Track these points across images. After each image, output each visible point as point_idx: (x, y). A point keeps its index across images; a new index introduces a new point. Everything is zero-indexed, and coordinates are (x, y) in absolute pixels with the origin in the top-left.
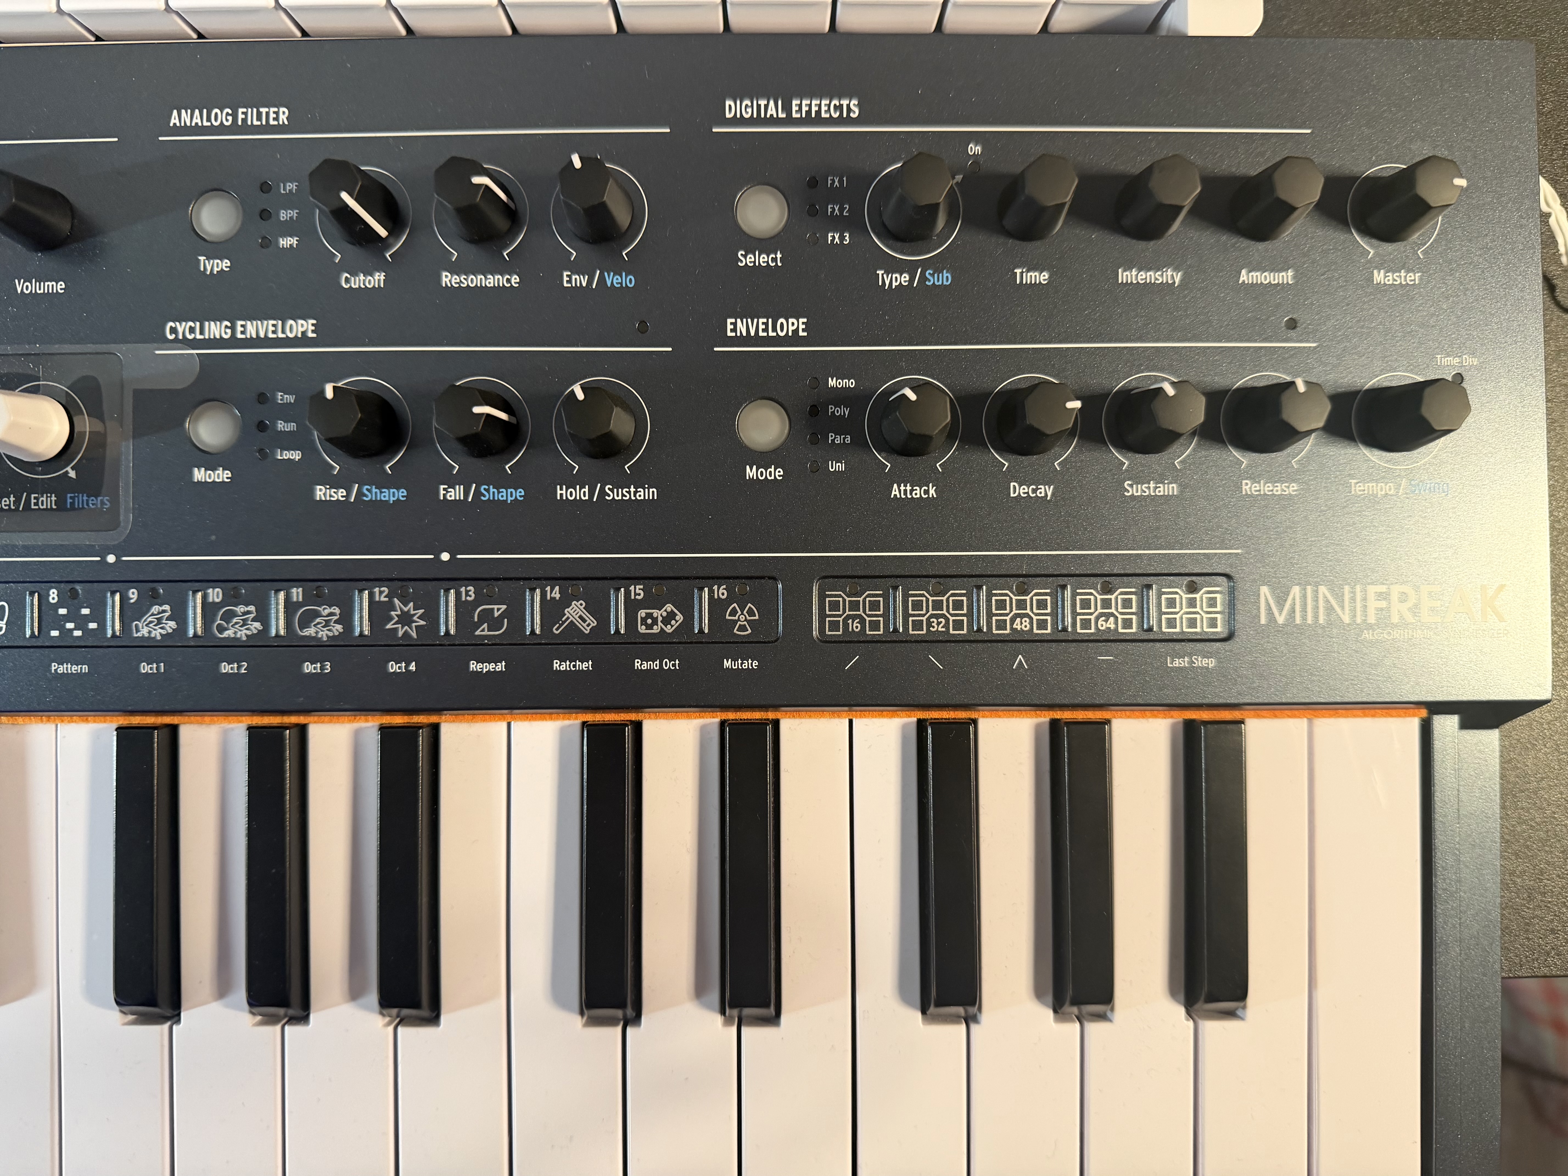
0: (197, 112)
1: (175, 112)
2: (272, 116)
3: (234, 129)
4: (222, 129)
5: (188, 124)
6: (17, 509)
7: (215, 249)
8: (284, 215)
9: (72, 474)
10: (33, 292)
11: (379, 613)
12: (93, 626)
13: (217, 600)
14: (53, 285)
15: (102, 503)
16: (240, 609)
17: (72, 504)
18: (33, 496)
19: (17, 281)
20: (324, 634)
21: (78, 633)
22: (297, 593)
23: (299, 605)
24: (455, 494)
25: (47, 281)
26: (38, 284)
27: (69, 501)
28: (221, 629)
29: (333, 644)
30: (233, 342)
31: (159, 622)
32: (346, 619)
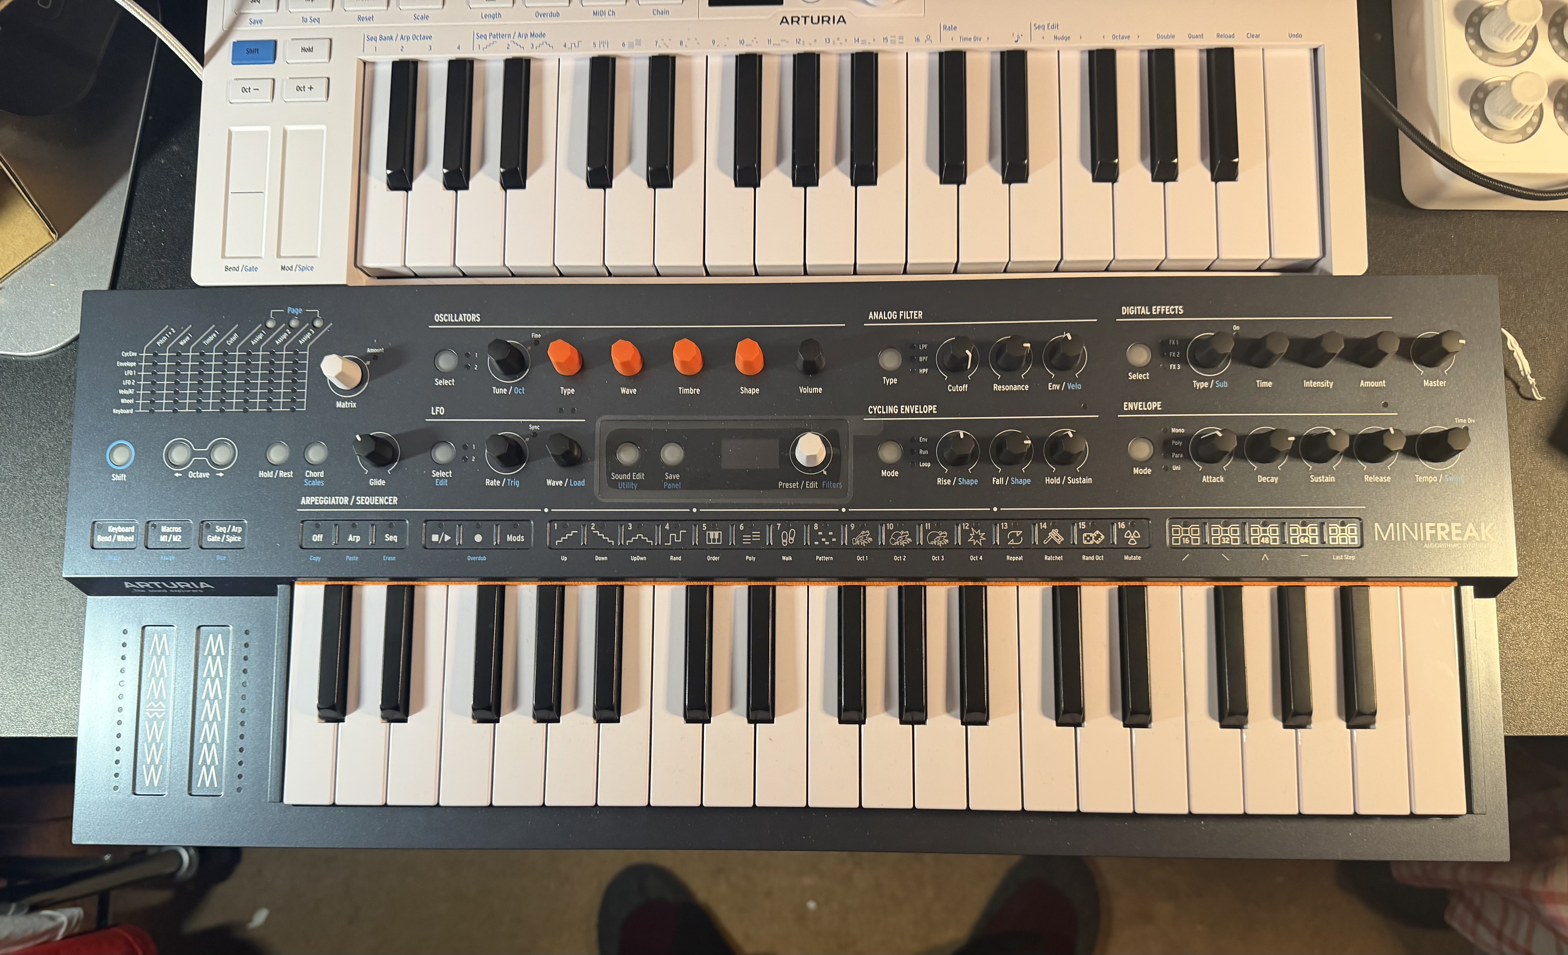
0: (881, 313)
1: (871, 313)
2: (915, 315)
3: (898, 320)
4: (892, 321)
5: (877, 318)
6: (800, 488)
7: (890, 374)
8: (921, 359)
9: (825, 473)
10: (808, 392)
11: (966, 534)
12: (834, 540)
13: (892, 529)
14: (817, 390)
15: (839, 485)
16: (902, 532)
17: (825, 486)
18: (807, 482)
19: (800, 388)
20: (940, 544)
21: (827, 543)
22: (928, 525)
23: (929, 531)
24: (999, 481)
25: (814, 388)
26: (810, 389)
27: (823, 485)
28: (893, 541)
29: (944, 548)
30: (899, 415)
31: (865, 538)
32: (951, 537)
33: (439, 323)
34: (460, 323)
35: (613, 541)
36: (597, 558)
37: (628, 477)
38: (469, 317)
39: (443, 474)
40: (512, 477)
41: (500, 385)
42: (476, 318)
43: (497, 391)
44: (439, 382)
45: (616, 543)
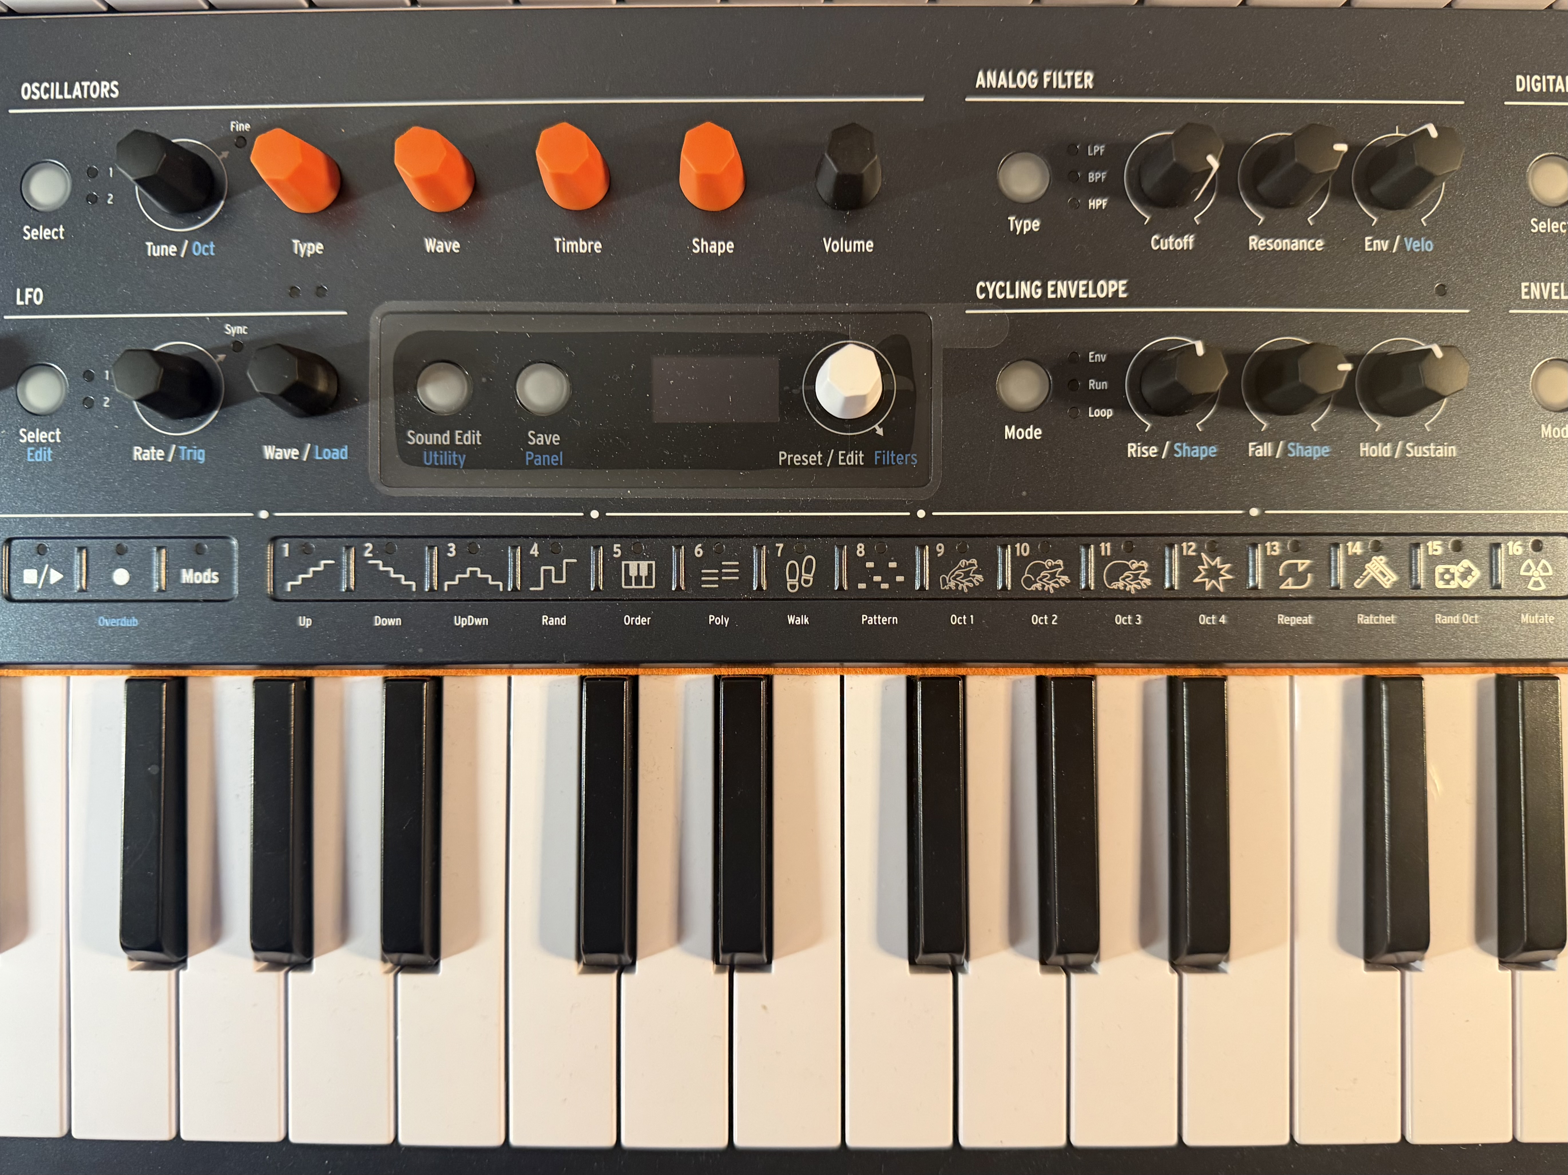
0: (1002, 74)
1: (981, 74)
2: (1077, 80)
3: (1039, 91)
4: (1027, 91)
5: (994, 86)
6: (825, 465)
7: (1025, 210)
8: (1093, 177)
9: (880, 432)
10: (842, 250)
11: (1189, 566)
12: (900, 579)
13: (1025, 555)
14: (861, 245)
15: (909, 458)
16: (1049, 563)
17: (880, 461)
18: (840, 453)
19: (824, 239)
20: (1132, 587)
21: (885, 586)
22: (1106, 548)
23: (1107, 559)
24: (1264, 450)
25: (856, 240)
26: (846, 243)
27: (877, 457)
28: (1029, 582)
29: (1141, 597)
30: (1044, 301)
31: (967, 575)
32: (1157, 573)
33: (31, 104)
34: (77, 102)
35: (413, 583)
36: (379, 621)
37: (444, 439)
38: (95, 87)
39: (42, 436)
40: (188, 441)
41: (161, 239)
42: (110, 91)
43: (155, 250)
44: (32, 234)
45: (420, 585)
